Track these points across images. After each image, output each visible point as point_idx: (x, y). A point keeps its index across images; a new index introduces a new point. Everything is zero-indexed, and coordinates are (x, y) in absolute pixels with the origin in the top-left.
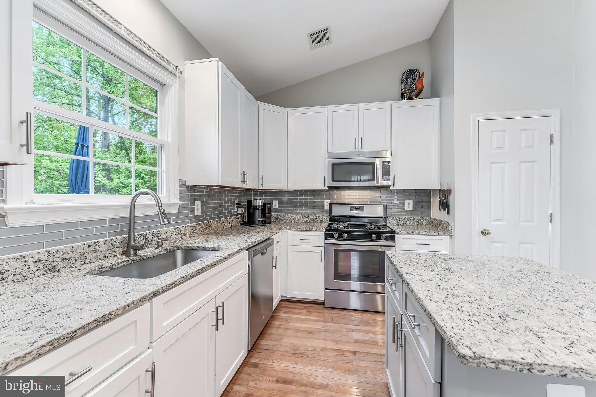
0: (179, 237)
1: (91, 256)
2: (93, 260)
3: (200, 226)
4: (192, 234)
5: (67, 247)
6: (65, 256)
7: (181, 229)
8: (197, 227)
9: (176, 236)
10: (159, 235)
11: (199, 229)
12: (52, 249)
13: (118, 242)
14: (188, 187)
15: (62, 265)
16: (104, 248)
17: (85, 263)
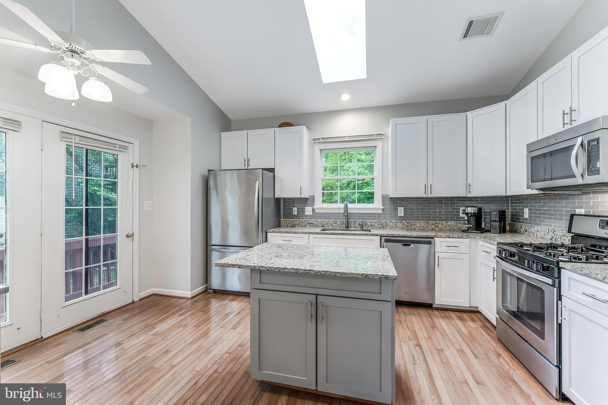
0: (381, 226)
1: (334, 225)
2: (335, 227)
3: (402, 223)
4: (393, 227)
5: (327, 220)
6: (327, 223)
7: (383, 222)
8: (398, 223)
9: (378, 226)
10: (366, 223)
11: (400, 225)
12: (324, 220)
13: (344, 222)
14: (391, 198)
15: (326, 225)
16: (339, 223)
17: (332, 227)
